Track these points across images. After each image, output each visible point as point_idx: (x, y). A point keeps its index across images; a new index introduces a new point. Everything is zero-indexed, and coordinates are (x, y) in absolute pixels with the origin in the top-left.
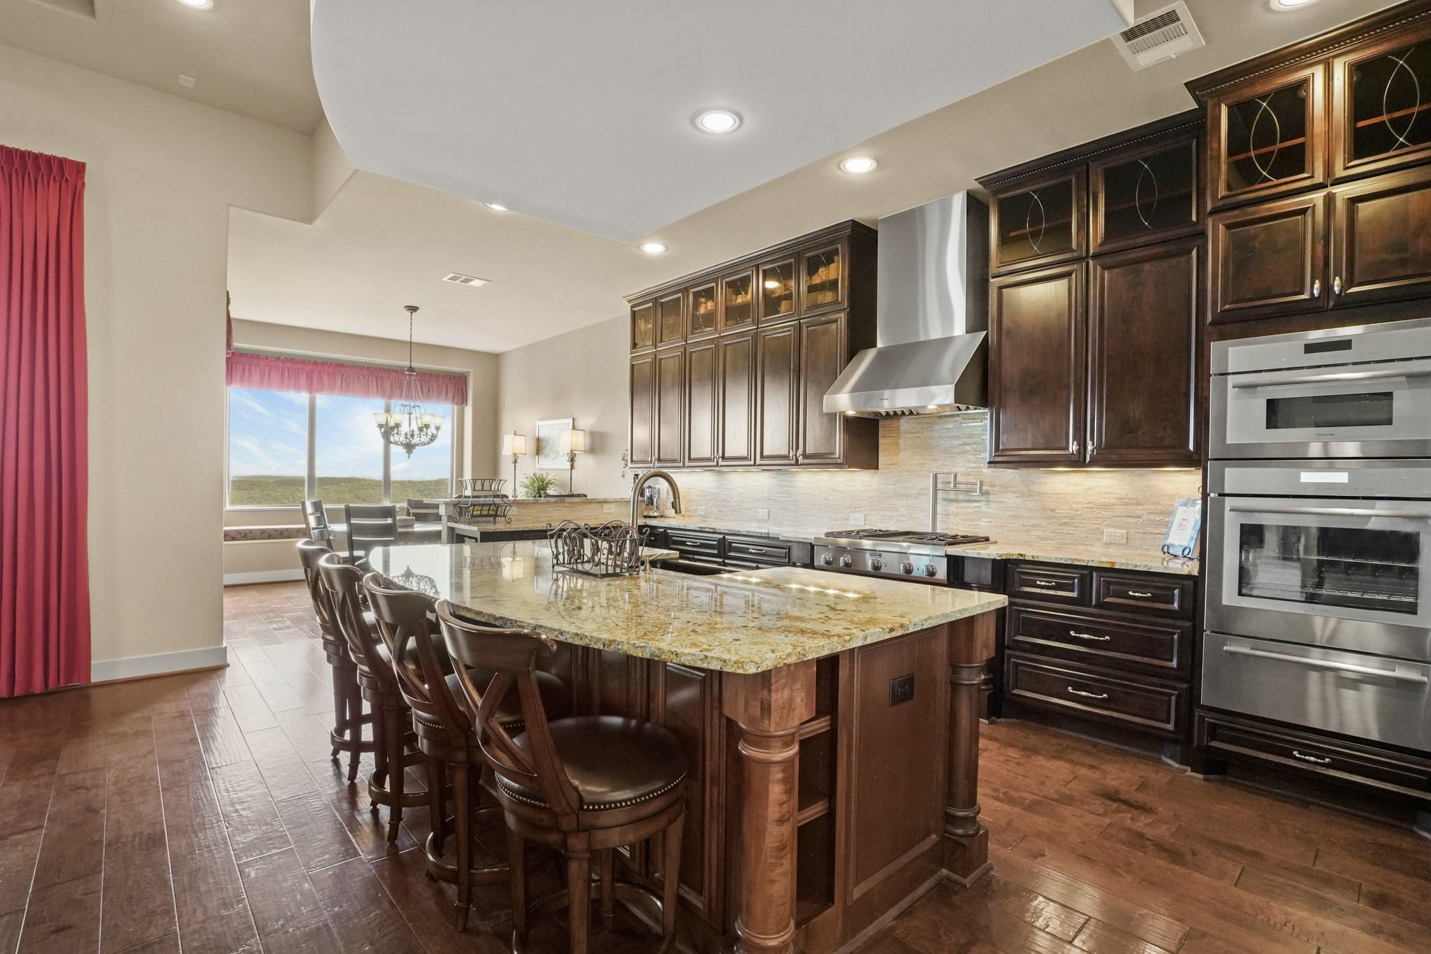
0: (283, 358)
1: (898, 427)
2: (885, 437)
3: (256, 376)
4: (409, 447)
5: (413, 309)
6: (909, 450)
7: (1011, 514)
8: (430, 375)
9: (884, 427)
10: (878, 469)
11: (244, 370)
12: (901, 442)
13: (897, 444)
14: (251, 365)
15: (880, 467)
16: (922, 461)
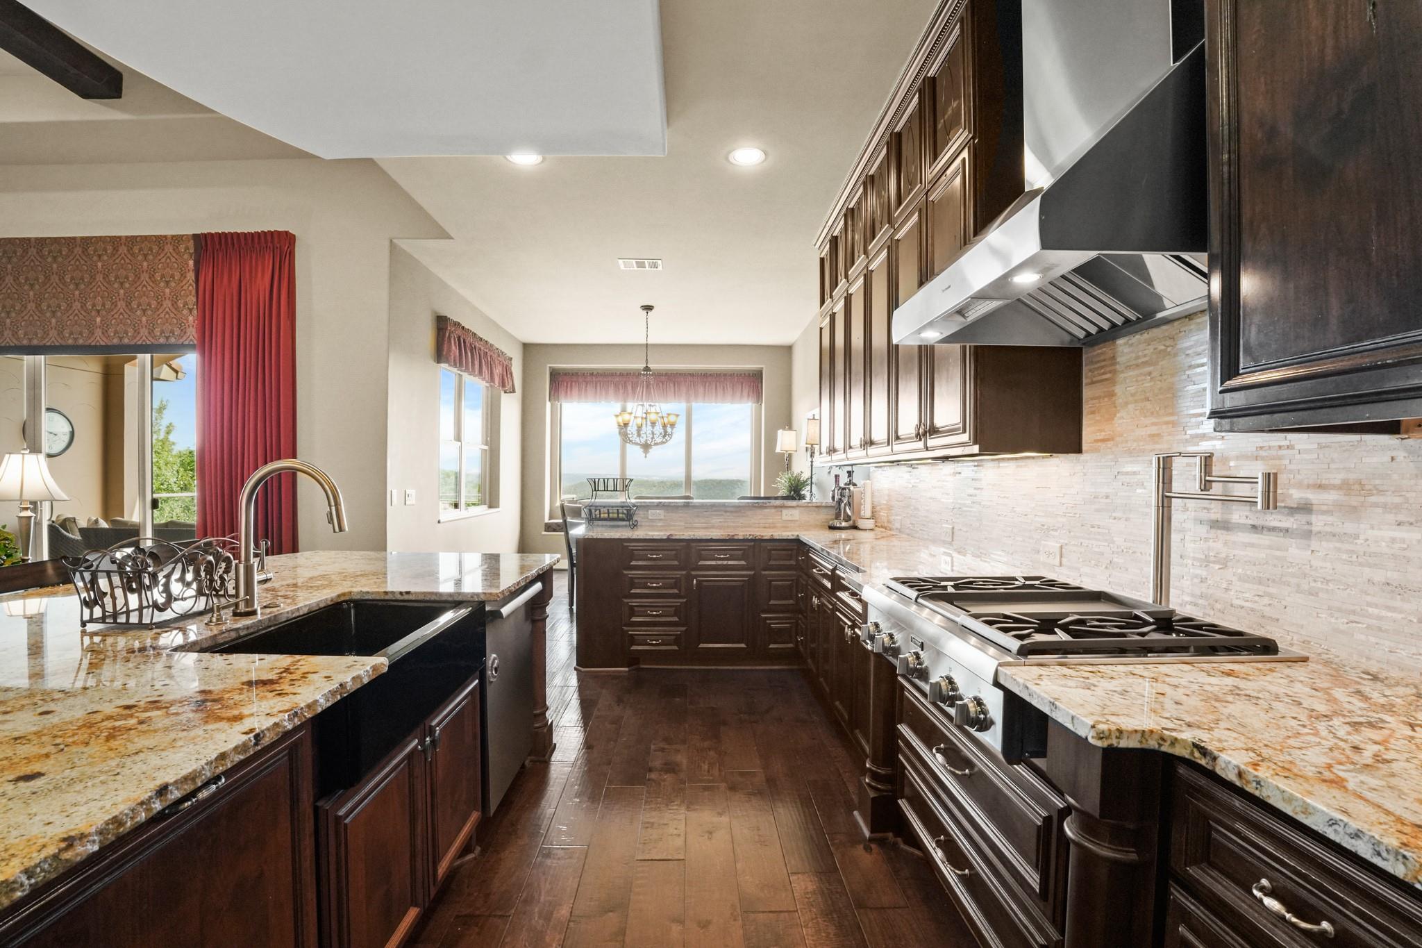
0: (595, 373)
1: (1114, 358)
2: (1093, 383)
3: (575, 390)
4: (646, 447)
5: (648, 308)
6: (1131, 407)
7: (1379, 576)
8: (725, 375)
9: (1092, 363)
10: (1079, 450)
11: (567, 387)
12: (1118, 389)
13: (1111, 395)
14: (572, 382)
15: (1085, 446)
16: (1154, 430)
